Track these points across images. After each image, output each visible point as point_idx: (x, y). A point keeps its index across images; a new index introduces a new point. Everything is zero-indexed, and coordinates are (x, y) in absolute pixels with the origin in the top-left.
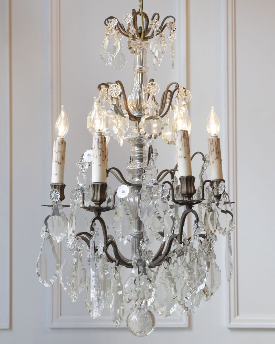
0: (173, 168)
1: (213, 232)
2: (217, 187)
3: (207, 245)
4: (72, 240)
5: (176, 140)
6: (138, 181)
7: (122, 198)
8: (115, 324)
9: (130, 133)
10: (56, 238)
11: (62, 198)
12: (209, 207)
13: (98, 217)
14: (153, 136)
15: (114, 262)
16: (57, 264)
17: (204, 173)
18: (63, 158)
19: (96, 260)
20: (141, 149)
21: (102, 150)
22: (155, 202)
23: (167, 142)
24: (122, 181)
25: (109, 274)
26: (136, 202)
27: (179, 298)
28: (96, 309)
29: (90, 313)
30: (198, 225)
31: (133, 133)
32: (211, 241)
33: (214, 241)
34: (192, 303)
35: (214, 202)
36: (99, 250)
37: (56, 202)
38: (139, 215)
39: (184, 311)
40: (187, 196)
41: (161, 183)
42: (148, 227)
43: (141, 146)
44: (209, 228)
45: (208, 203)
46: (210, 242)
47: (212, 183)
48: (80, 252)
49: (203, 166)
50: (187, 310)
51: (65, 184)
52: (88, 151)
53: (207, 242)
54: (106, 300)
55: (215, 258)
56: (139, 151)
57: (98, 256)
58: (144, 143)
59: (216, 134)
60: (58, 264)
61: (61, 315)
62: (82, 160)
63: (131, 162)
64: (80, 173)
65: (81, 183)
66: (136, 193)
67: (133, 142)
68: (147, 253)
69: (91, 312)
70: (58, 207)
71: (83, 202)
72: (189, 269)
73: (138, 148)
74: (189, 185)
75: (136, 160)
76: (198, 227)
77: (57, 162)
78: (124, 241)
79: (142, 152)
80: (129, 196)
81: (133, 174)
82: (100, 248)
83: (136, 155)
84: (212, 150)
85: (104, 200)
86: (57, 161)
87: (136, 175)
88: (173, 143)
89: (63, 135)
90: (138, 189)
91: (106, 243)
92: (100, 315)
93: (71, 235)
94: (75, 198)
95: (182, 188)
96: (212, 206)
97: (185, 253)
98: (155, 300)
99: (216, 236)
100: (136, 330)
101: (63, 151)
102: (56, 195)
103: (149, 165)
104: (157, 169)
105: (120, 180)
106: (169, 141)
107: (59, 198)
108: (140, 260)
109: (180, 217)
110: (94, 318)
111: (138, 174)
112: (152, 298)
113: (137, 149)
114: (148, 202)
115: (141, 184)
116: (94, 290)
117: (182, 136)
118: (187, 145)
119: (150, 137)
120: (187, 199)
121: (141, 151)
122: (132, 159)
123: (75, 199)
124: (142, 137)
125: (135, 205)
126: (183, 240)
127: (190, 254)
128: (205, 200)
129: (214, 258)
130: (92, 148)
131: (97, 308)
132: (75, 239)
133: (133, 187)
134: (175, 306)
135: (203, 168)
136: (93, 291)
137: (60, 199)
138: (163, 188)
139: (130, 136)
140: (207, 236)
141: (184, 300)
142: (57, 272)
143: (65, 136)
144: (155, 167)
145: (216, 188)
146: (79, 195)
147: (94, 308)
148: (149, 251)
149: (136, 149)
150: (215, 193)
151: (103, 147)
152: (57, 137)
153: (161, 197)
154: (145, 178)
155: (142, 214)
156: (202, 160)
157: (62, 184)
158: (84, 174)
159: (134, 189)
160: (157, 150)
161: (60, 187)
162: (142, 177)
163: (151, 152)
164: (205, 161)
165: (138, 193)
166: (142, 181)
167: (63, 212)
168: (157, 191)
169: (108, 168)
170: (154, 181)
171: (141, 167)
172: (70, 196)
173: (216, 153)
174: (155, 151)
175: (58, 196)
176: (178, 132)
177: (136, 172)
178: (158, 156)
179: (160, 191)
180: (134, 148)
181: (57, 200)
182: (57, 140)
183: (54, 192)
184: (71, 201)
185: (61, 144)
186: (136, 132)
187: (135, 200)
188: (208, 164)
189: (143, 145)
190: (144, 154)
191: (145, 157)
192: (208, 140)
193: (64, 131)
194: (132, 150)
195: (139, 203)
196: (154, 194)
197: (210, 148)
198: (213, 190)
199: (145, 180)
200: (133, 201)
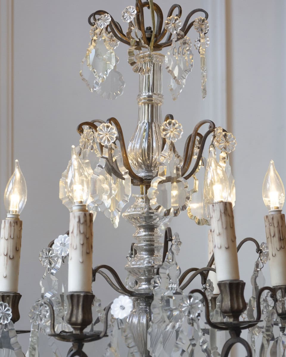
0: (205, 265)
2: (283, 299)
5: (212, 219)
6: (146, 289)
7: (121, 318)
9: (132, 206)
11: (16, 318)
12: (268, 333)
13: (79, 352)
14: (172, 211)
17: (259, 274)
18: (17, 249)
20: (151, 233)
21: (85, 236)
23: (197, 221)
24: (118, 289)
31: (136, 206)
35: (276, 324)
37: (6, 324)
38: (149, 348)
40: (231, 314)
43: (151, 228)
45: (267, 327)
47: (273, 292)
49: (257, 262)
51: (21, 294)
52: (61, 236)
56: (146, 237)
58: (156, 223)
59: (278, 208)
62: (49, 252)
63: (132, 254)
64: (47, 274)
65: (48, 292)
66: (142, 308)
67: (137, 222)
70: (8, 333)
71: (52, 325)
73: (145, 232)
75: (141, 252)
79: (152, 239)
80: (132, 315)
81: (137, 276)
83: (142, 243)
84: (272, 235)
85: (89, 323)
86: (7, 254)
87: (143, 278)
89: (18, 210)
90: (145, 302)
95: (222, 301)
96: (274, 332)
101: (17, 237)
102: (5, 314)
103: (165, 262)
104: (180, 269)
105: (114, 286)
106: (199, 220)
107: (10, 318)
111: (146, 276)
113: (144, 233)
114: (164, 325)
115: (151, 294)
117: (223, 211)
118: (231, 227)
119: (167, 213)
120: (232, 320)
122: (134, 251)
123: (39, 320)
124: (153, 213)
125: (141, 330)
128: (262, 321)
130: (69, 232)
133: (137, 298)
135: (257, 266)
137: (11, 319)
138: (190, 301)
139: (131, 212)
143: (21, 212)
144: (176, 264)
145: (280, 301)
146: (45, 313)
149: (143, 233)
150: (279, 309)
151: (87, 230)
152: (7, 213)
153: (187, 317)
154: (159, 284)
155: (154, 345)
156: (256, 253)
157: (14, 294)
158: (54, 277)
159: (138, 301)
160: (179, 235)
161: (13, 299)
162: (154, 282)
163: (169, 238)
164: (260, 253)
165: (146, 308)
166: (153, 288)
167: (17, 342)
168: (180, 307)
169: (94, 266)
170: (174, 289)
171: (151, 265)
172: (30, 316)
173: (279, 240)
174: (176, 238)
175: (10, 314)
176: (216, 205)
177: (142, 272)
178: (181, 245)
179: (185, 307)
180: (139, 231)
181: (8, 321)
182: (7, 219)
183: (2, 308)
184: (32, 324)
185: (13, 224)
186: (142, 204)
187: (141, 321)
188: (266, 258)
189: (154, 226)
190: (155, 241)
191: (157, 247)
192: (265, 217)
193: (19, 204)
194: (135, 234)
195: (148, 326)
196: (174, 311)
197: (268, 230)
198: (276, 305)
199: (158, 287)
200: (137, 323)
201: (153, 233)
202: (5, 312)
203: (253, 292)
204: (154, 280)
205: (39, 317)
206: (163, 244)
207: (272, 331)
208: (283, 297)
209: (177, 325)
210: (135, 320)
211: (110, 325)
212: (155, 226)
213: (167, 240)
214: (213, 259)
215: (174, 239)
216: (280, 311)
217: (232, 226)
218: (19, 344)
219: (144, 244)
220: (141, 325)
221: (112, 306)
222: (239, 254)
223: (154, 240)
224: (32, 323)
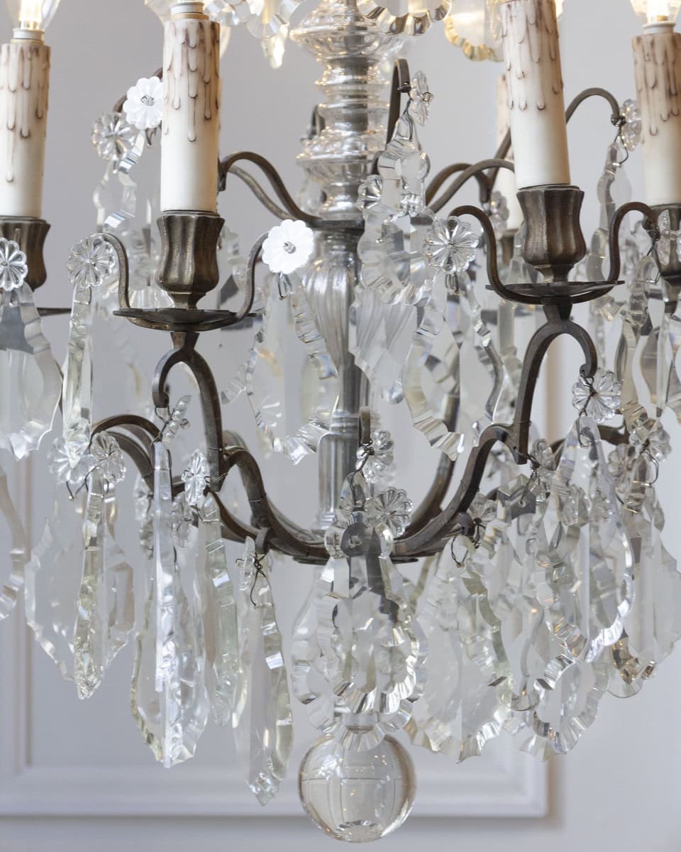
0: (490, 154)
1: (652, 414)
2: (673, 232)
3: (630, 469)
4: (79, 446)
5: (506, 39)
6: (347, 211)
7: (287, 272)
8: (254, 790)
9: (315, 12)
10: (11, 438)
11: (37, 278)
12: (636, 313)
13: (186, 354)
14: (410, 21)
15: (248, 538)
16: (16, 546)
17: (617, 175)
18: (38, 115)
19: (178, 529)
20: (360, 78)
21: (202, 77)
22: (417, 295)
23: (467, 51)
24: (281, 211)
25: (229, 583)
26: (338, 293)
27: (512, 682)
28: (176, 730)
29: (151, 747)
30: (595, 387)
31: (325, 11)
32: (645, 455)
33: (659, 455)
34: (566, 708)
35: (657, 295)
36: (188, 487)
37: (13, 292)
38: (353, 348)
39: (533, 742)
40: (549, 266)
41: (444, 213)
42: (387, 395)
43: (359, 65)
44: (637, 399)
45: (633, 297)
46: (643, 457)
47: (651, 215)
48: (107, 501)
49: (612, 146)
50: (545, 734)
51: (48, 222)
52: (142, 81)
53: (627, 458)
54: (219, 688)
55: (660, 526)
56: (349, 87)
57: (185, 514)
58: (372, 54)
59: (665, 18)
60: (20, 548)
61: (29, 761)
62: (115, 123)
63: (314, 133)
64: (106, 177)
65: (113, 216)
66: (337, 257)
67: (326, 50)
68: (386, 498)
69: (156, 742)
70: (19, 314)
71: (123, 292)
72: (555, 567)
73: (346, 74)
74: (558, 222)
75: (336, 124)
76: (593, 393)
77: (14, 128)
78: (292, 451)
79: (363, 91)
80: (310, 270)
81: (326, 179)
82: (191, 479)
83: (338, 102)
84: (651, 84)
85: (212, 284)
86: (14, 126)
87: (340, 184)
88: (487, 53)
89: (39, 21)
90: (344, 241)
91: (216, 459)
92: (191, 752)
93: (74, 427)
94: (91, 273)
95: (527, 236)
96: (649, 311)
97: (537, 500)
98: (416, 690)
99: (664, 435)
100: (335, 813)
101: (39, 86)
102: (11, 266)
103: (393, 142)
104: (427, 158)
105: (271, 205)
106: (472, 48)
107: (23, 276)
108: (355, 529)
109: (521, 356)
110: (168, 766)
111: (347, 180)
112: (407, 679)
113: (343, 78)
114: (389, 291)
115: (358, 222)
116: (168, 650)
117: (532, 20)
118: (552, 60)
119: (400, 24)
120: (549, 280)
121: (360, 88)
122: (319, 121)
123: (92, 279)
124: (364, 29)
125: (335, 308)
126: (530, 449)
127: (561, 507)
128: (622, 282)
129: (656, 526)
130: (162, 69)
131: (179, 726)
132: (91, 443)
133: (326, 232)
134: (497, 715)
135: (613, 155)
136: (165, 653)
137: (26, 280)
138: (451, 233)
139: (311, 25)
140: (627, 434)
141: (534, 690)
142: (16, 580)
143: (47, 25)
144: (420, 148)
145: (667, 236)
146: (107, 262)
147: (167, 725)
148: (393, 492)
149: (340, 77)
150: (664, 255)
151: (205, 63)
152: (13, 27)
153: (444, 271)
154: (378, 195)
155: (365, 343)
156: (610, 123)
157: (33, 222)
158: (127, 176)
159: (329, 241)
160: (428, 78)
161: (29, 234)
162: (365, 191)
163: (403, 85)
164: (620, 126)
165: (347, 256)
166: (362, 207)
167: (41, 334)
168: (428, 247)
169: (224, 154)
170: (414, 208)
171: (360, 153)
172: (70, 268)
173: (666, 96)
174: (419, 83)
175: (21, 268)
176: (516, 6)
177: (338, 171)
178: (431, 103)
179: (439, 247)
180: (332, 73)
181: (17, 283)
182: (13, 41)
183: (4, 252)
184: (76, 287)
185: (29, 55)
186: (338, 7)
187: (335, 287)
188: (634, 138)
189: (369, 59)
190: (370, 97)
191: (375, 111)
192: (635, 41)
193: (43, 5)
194: (321, 81)
195: (350, 297)
196: (412, 260)
197: (640, 73)
198: (657, 246)
199: (376, 203)
200: (326, 292)
201: (365, 77)
202: (10, 262)
203: (602, 217)
204: (365, 187)
205: (91, 270)
206: (388, 105)
207: (647, 308)
208: (674, 227)
209: (420, 294)
210: (321, 285)
211: (260, 294)
212: (369, 61)
213: (398, 89)
214: (507, 142)
215: (414, 88)
216: (665, 260)
217: (553, 57)
218: (44, 338)
219: (341, 103)
220: (334, 295)
221: (264, 246)
222: (571, 127)
223: (366, 94)
224: (74, 285)
